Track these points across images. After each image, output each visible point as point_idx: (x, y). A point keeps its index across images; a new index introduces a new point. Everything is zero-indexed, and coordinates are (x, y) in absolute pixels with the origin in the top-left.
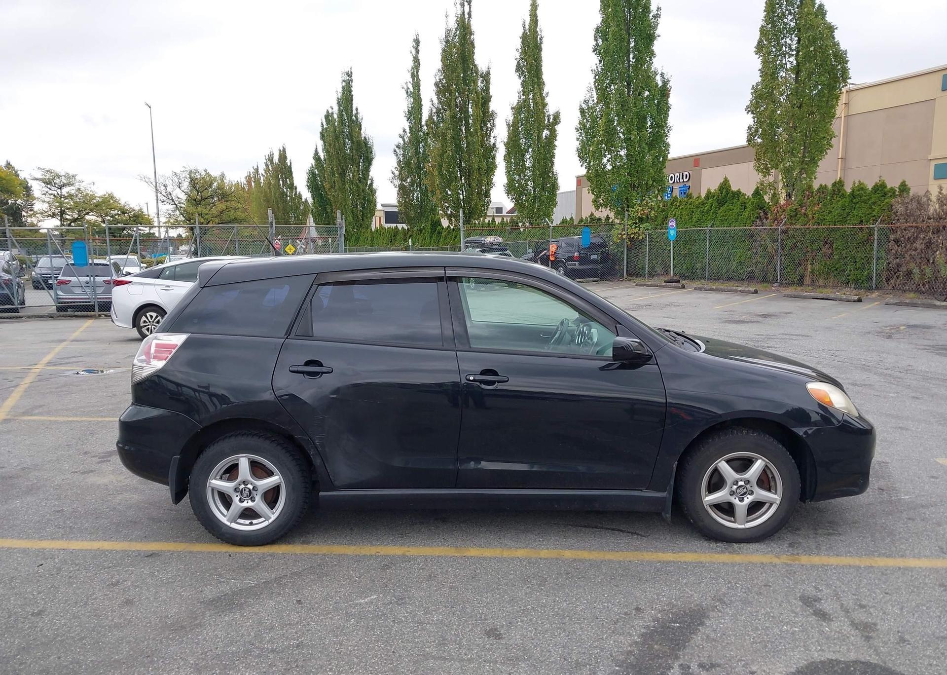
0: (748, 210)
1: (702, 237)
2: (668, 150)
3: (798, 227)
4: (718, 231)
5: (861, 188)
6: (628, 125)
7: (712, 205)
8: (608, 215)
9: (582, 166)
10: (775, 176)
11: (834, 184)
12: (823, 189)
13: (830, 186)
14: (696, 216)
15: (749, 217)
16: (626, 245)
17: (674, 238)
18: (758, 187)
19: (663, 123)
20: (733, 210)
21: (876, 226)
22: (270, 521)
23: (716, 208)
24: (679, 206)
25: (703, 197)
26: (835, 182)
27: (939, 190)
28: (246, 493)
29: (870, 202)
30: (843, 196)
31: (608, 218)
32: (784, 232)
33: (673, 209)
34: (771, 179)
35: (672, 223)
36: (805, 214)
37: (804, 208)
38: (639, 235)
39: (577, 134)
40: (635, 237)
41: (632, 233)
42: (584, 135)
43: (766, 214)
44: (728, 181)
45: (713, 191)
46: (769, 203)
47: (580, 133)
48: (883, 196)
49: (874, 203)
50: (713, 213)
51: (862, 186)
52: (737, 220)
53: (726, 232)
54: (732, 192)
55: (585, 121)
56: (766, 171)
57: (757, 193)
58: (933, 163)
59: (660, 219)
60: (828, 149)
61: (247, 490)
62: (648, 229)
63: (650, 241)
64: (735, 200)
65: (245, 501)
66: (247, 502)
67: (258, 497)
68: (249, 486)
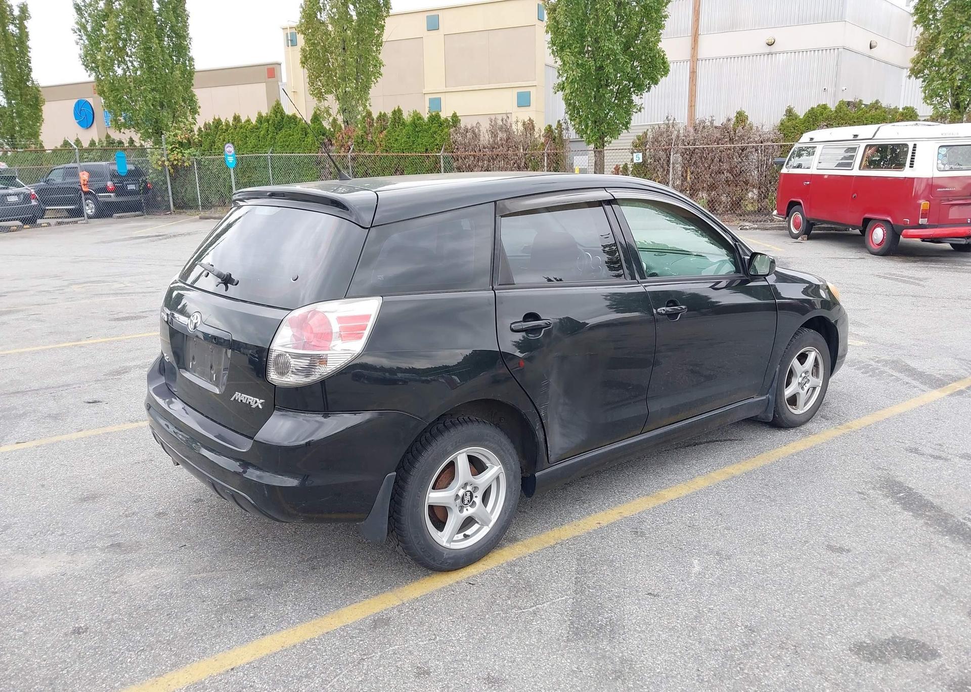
0: (310, 135)
1: (262, 164)
2: (193, 65)
3: (367, 154)
4: (280, 158)
5: (417, 117)
6: (145, 31)
7: (268, 130)
8: (131, 138)
9: (89, 76)
10: (332, 103)
11: (394, 113)
12: (382, 117)
13: (390, 115)
14: (252, 141)
15: (313, 144)
16: (168, 173)
17: (234, 165)
18: (315, 112)
19: (185, 33)
20: (293, 135)
21: (441, 154)
22: (491, 525)
23: (274, 133)
24: (227, 130)
25: (254, 122)
26: (395, 111)
27: (489, 122)
28: (468, 498)
29: (431, 131)
30: (404, 124)
31: (132, 141)
32: (353, 159)
33: (219, 133)
34: (326, 104)
35: (229, 149)
36: (372, 141)
37: (370, 135)
38: (184, 162)
39: (76, 37)
40: (180, 164)
41: (175, 160)
42: (84, 38)
43: (330, 140)
44: (280, 104)
45: (264, 114)
46: (330, 129)
47: (80, 35)
48: (440, 126)
49: (435, 132)
50: (271, 138)
51: (419, 116)
52: (299, 146)
53: (289, 158)
54: (288, 116)
55: (83, 20)
56: (320, 96)
57: (316, 118)
58: (427, 97)
59: (206, 145)
60: (378, 77)
61: (468, 494)
62: (195, 155)
63: (199, 169)
64: (292, 125)
65: (465, 509)
66: (467, 510)
67: (478, 500)
68: (469, 488)
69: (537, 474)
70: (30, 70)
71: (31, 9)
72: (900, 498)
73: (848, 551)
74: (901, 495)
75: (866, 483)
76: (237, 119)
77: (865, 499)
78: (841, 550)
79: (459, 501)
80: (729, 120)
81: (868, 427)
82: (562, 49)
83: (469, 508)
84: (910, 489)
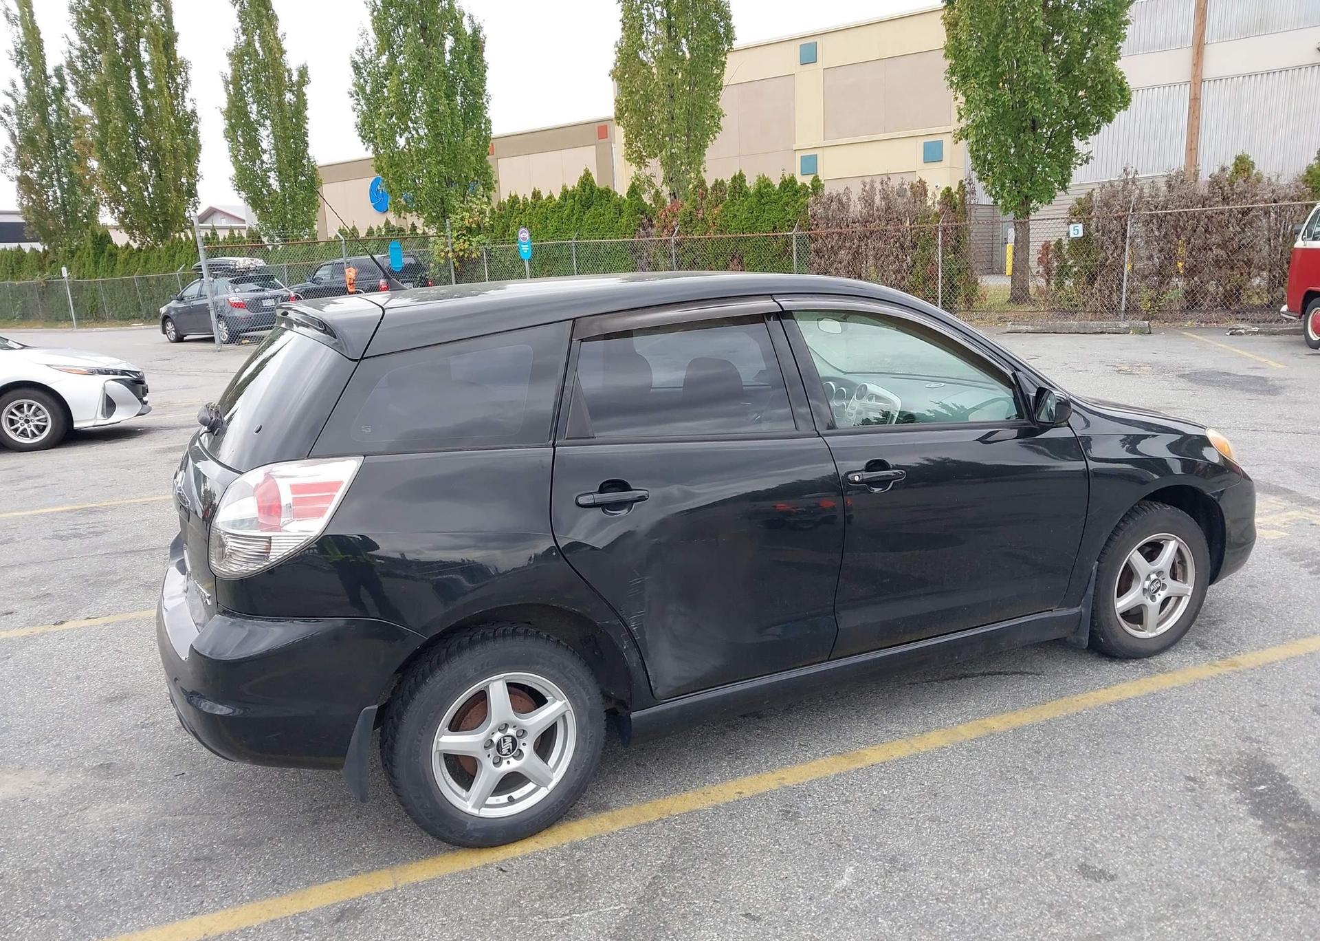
0: (625, 215)
1: (565, 253)
2: (490, 129)
3: (696, 237)
4: (586, 245)
5: (765, 184)
6: (432, 91)
7: (574, 209)
8: (413, 224)
9: (367, 149)
10: (655, 169)
11: (734, 179)
12: (719, 185)
13: (728, 182)
14: (553, 224)
15: (629, 225)
16: (452, 267)
17: (529, 256)
18: (633, 183)
19: (481, 90)
20: (604, 214)
21: (794, 233)
22: (551, 786)
23: (580, 212)
24: (524, 210)
25: (557, 199)
26: (735, 177)
27: (862, 187)
28: (508, 744)
29: (782, 202)
30: (746, 194)
31: (414, 228)
32: (678, 244)
33: (514, 214)
34: (648, 171)
35: (524, 234)
36: (703, 219)
37: (701, 211)
38: (472, 252)
39: (352, 102)
40: (466, 256)
41: (461, 250)
42: (362, 102)
43: (650, 220)
44: (591, 174)
45: (570, 188)
46: (651, 204)
47: (357, 99)
48: (794, 195)
49: (787, 204)
50: (577, 219)
51: (767, 182)
52: (611, 229)
53: (598, 246)
54: (598, 189)
55: (362, 81)
56: (640, 161)
57: (634, 191)
58: (799, 155)
59: (498, 230)
60: (716, 132)
61: (509, 740)
62: (484, 244)
63: (489, 261)
64: (604, 202)
65: (505, 762)
66: (508, 762)
67: (527, 749)
68: (511, 731)
69: (634, 715)
70: (306, 144)
71: (311, 73)
72: (1254, 795)
73: (1112, 878)
74: (1263, 787)
75: (1211, 761)
76: (536, 195)
77: (1193, 790)
78: (1101, 875)
79: (493, 750)
80: (1224, 169)
81: (1268, 667)
82: (965, 78)
83: (512, 760)
84: (1284, 778)
